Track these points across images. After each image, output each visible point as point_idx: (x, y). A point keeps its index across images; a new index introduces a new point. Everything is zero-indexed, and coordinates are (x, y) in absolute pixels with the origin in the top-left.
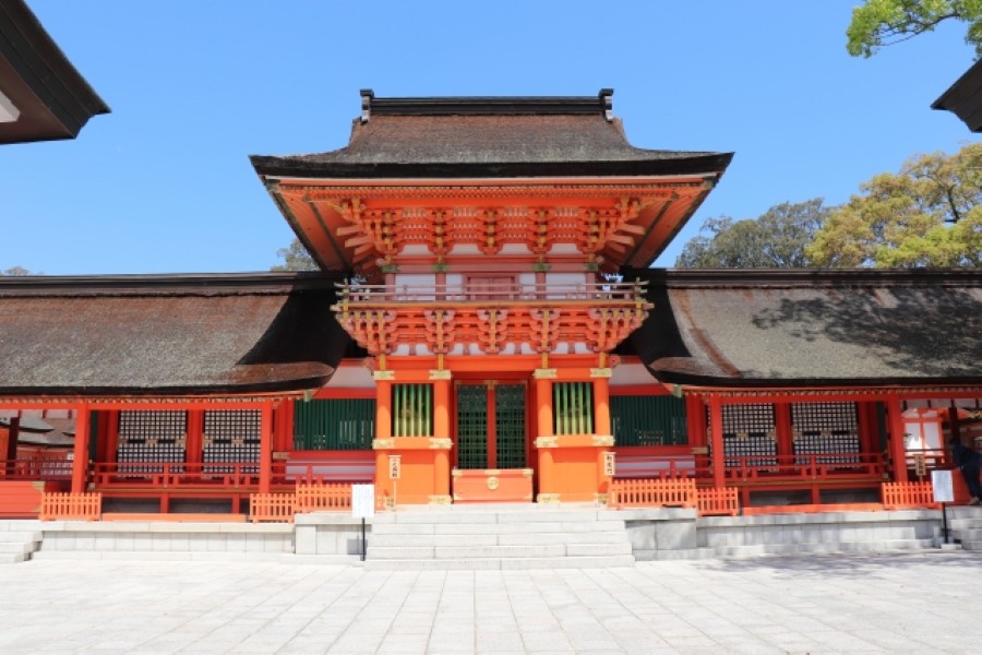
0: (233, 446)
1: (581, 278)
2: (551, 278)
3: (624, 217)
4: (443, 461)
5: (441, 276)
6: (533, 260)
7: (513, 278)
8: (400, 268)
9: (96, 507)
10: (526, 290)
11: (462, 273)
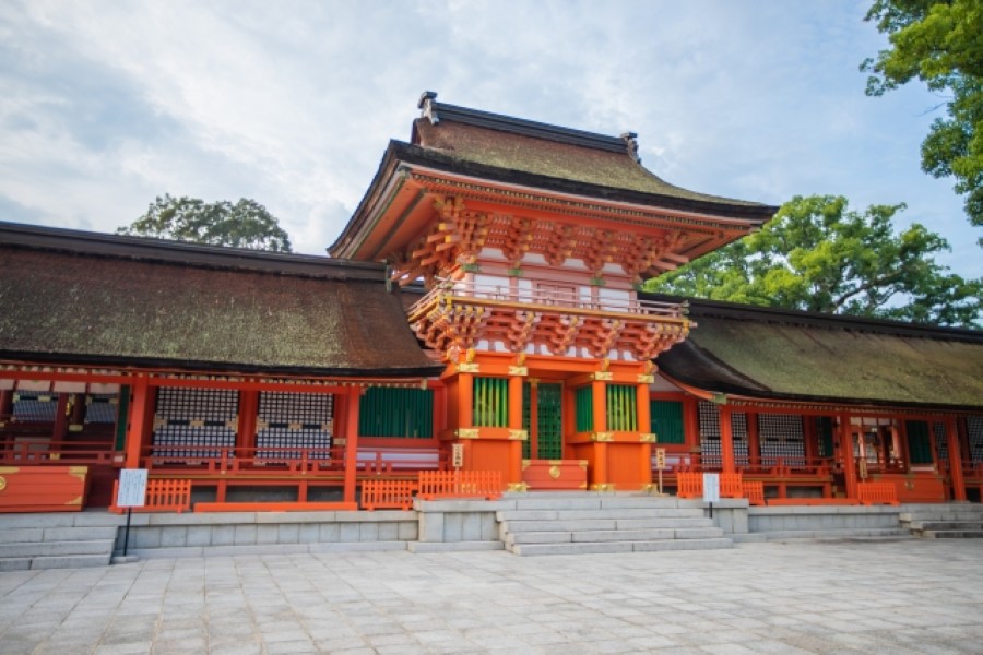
0: (289, 430)
1: (626, 295)
2: (603, 292)
3: (672, 246)
4: (517, 449)
5: (514, 279)
6: (588, 274)
7: (574, 289)
8: (481, 268)
9: (185, 496)
10: (583, 299)
11: (532, 279)
